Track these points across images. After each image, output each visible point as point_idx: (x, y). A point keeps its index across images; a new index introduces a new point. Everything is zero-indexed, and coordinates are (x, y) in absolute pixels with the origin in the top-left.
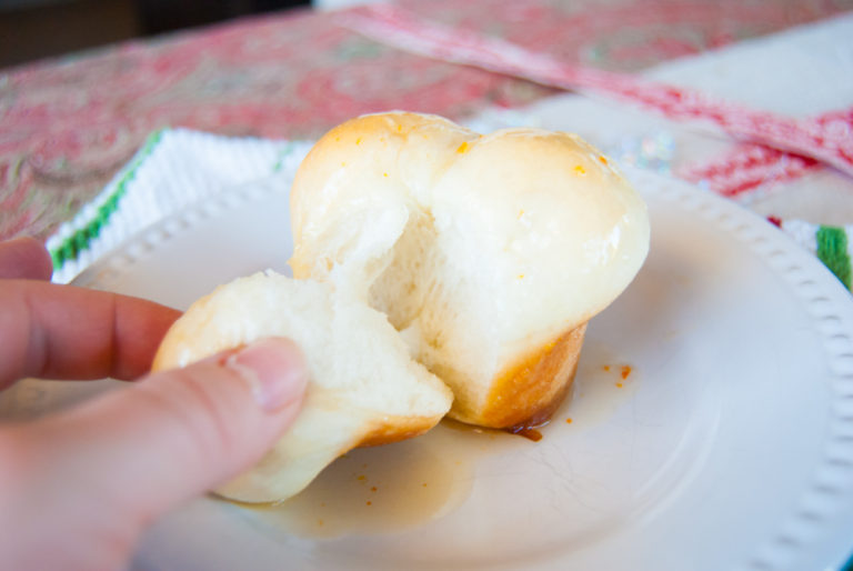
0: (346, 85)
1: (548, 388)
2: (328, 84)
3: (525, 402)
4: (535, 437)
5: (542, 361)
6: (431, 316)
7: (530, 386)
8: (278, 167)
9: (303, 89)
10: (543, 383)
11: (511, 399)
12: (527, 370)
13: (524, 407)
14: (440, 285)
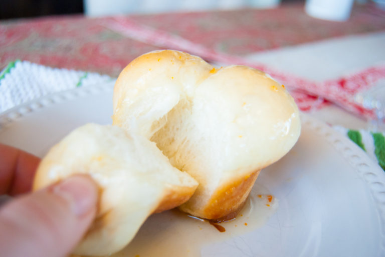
0: (105, 50)
1: (239, 200)
2: (96, 50)
3: (227, 207)
4: (221, 230)
5: (242, 184)
6: (181, 157)
7: (232, 197)
8: (79, 84)
9: (84, 50)
10: (238, 197)
11: (221, 203)
12: (234, 188)
13: (226, 209)
14: (188, 141)
